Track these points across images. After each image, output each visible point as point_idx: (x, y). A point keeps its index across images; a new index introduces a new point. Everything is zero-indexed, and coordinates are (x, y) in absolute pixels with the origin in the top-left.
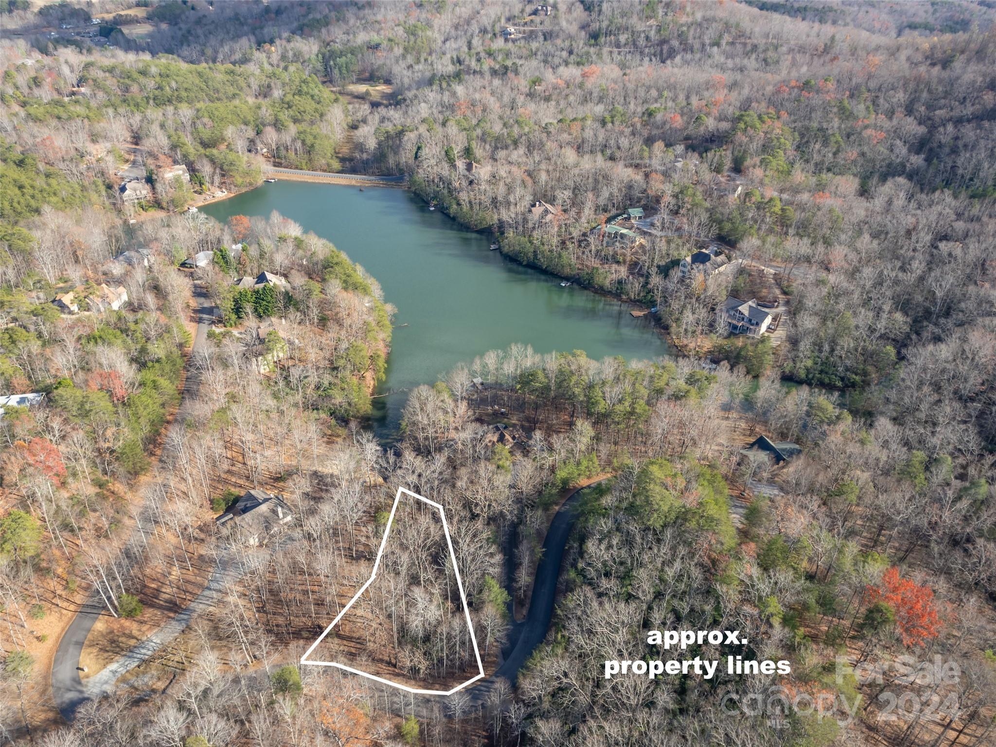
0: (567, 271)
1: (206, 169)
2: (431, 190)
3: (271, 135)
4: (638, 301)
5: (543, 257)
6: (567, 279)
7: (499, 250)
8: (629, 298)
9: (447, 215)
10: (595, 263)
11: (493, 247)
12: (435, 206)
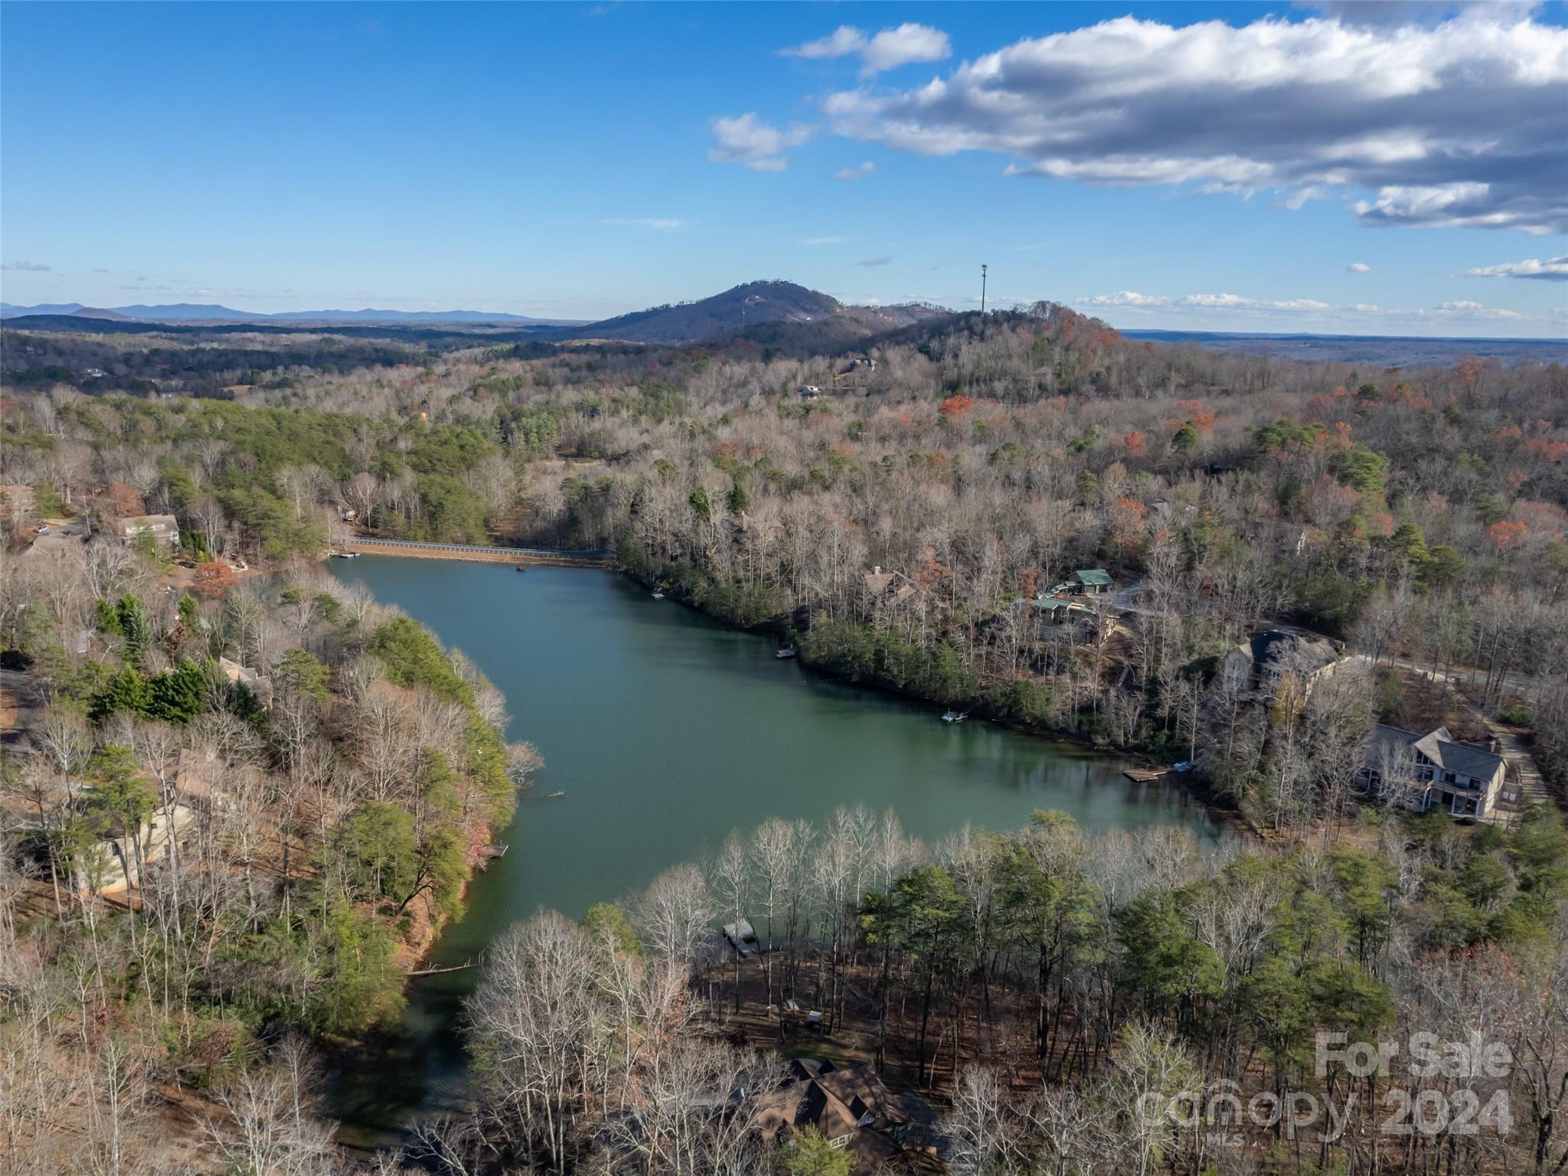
0: (955, 691)
1: (213, 526)
2: (657, 564)
3: (366, 485)
4: (1136, 748)
5: (898, 663)
6: (957, 706)
7: (798, 658)
8: (1114, 743)
9: (689, 606)
10: (1017, 674)
11: (782, 653)
12: (664, 591)
